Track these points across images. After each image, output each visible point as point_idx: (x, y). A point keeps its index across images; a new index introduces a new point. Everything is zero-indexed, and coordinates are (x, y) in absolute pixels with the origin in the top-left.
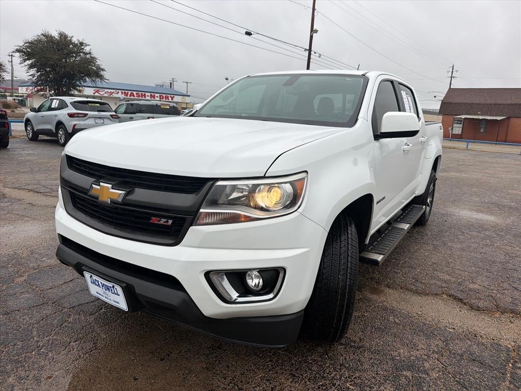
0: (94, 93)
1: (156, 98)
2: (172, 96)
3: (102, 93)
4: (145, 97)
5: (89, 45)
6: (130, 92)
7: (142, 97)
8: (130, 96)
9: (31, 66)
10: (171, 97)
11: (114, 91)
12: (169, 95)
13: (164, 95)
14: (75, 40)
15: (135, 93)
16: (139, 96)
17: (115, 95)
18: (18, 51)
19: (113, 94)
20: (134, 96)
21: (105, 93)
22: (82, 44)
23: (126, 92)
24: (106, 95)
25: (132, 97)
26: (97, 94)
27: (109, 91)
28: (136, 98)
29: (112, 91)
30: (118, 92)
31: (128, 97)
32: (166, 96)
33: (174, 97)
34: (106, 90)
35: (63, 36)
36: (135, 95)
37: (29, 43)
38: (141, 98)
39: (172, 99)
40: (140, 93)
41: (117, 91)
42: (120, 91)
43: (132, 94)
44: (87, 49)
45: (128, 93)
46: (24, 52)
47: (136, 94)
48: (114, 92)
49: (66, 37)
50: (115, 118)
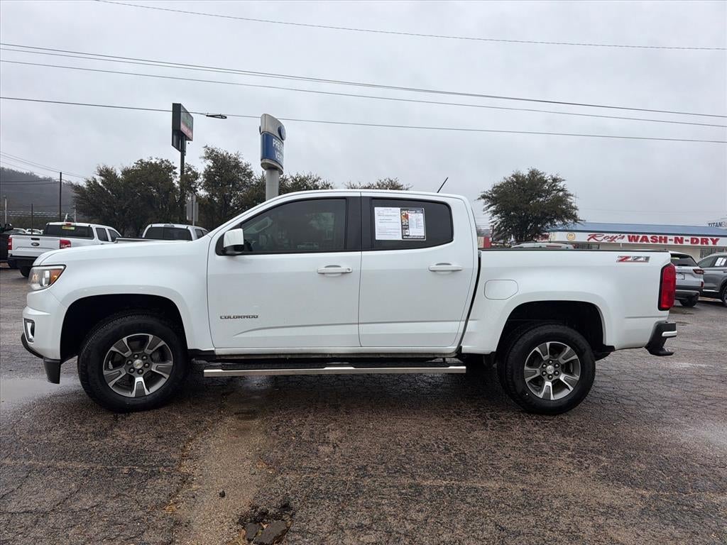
0: (588, 240)
1: (684, 242)
2: (715, 238)
3: (599, 239)
4: (666, 241)
5: (564, 180)
6: (641, 236)
7: (660, 242)
8: (642, 240)
10: (712, 239)
11: (618, 235)
12: (709, 238)
13: (699, 238)
14: (547, 176)
15: (648, 236)
16: (656, 241)
17: (617, 241)
18: (484, 197)
19: (616, 240)
20: (647, 241)
21: (604, 238)
22: (555, 180)
23: (636, 235)
24: (604, 241)
25: (645, 243)
26: (592, 240)
27: (610, 235)
28: (651, 243)
29: (615, 235)
30: (624, 236)
31: (638, 243)
32: (702, 239)
33: (717, 240)
34: (606, 235)
35: (533, 174)
36: (650, 239)
37: (497, 187)
38: (658, 243)
39: (714, 242)
40: (658, 236)
41: (622, 235)
42: (626, 235)
43: (645, 239)
44: (561, 185)
45: (638, 237)
46: (489, 197)
47: (652, 238)
48: (617, 237)
49: (538, 173)
50: (700, 273)
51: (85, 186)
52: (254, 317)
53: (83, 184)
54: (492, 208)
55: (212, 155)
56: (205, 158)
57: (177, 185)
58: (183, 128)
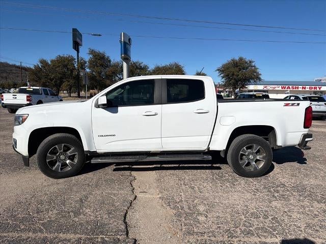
0: (263, 89)
1: (306, 89)
3: (268, 88)
5: (254, 62)
6: (287, 86)
9: (223, 77)
11: (277, 86)
12: (317, 87)
13: (313, 87)
14: (247, 60)
15: (291, 86)
19: (276, 88)
22: (250, 62)
24: (270, 89)
26: (265, 89)
27: (273, 86)
30: (279, 87)
31: (286, 89)
34: (271, 86)
35: (241, 59)
36: (291, 88)
37: (224, 65)
39: (320, 88)
40: (295, 86)
43: (288, 88)
44: (253, 64)
46: (220, 70)
51: (33, 68)
52: (113, 135)
53: (32, 67)
54: (222, 75)
55: (92, 52)
56: (89, 54)
57: (76, 67)
58: (78, 40)
